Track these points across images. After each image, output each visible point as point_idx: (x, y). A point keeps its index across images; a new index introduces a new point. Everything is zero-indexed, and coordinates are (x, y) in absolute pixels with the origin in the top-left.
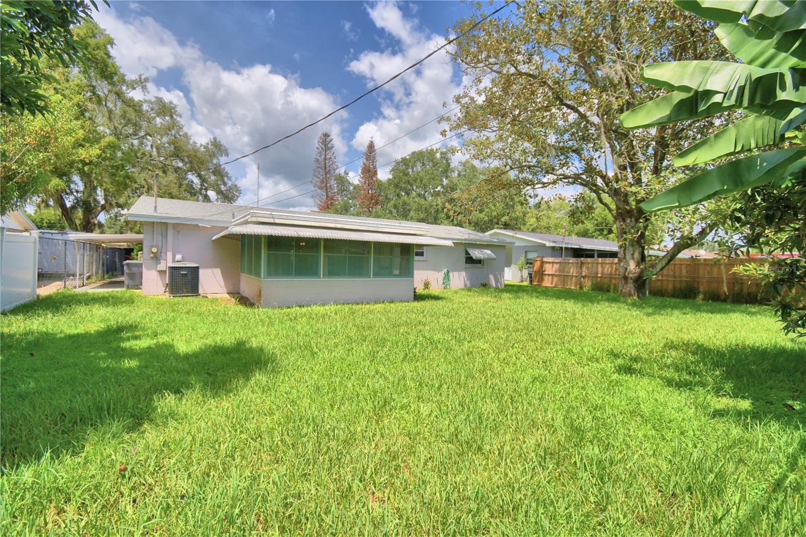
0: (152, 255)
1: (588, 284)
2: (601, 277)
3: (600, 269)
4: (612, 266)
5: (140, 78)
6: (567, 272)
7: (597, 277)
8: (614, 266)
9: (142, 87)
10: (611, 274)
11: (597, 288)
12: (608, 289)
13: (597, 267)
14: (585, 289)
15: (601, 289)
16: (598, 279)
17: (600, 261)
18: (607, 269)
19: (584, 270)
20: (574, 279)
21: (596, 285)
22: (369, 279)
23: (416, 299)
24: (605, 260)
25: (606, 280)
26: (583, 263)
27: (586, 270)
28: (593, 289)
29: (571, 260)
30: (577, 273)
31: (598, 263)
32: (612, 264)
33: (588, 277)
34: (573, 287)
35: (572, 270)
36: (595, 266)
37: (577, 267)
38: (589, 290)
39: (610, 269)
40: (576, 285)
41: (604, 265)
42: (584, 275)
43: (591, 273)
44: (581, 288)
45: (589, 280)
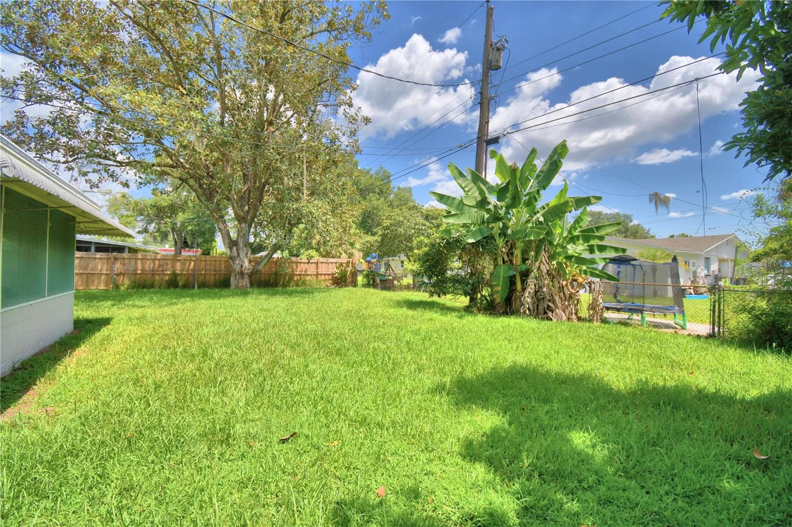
1: (125, 283)
2: (141, 274)
3: (140, 266)
4: (154, 262)
6: (92, 269)
7: (136, 274)
8: (157, 262)
10: (153, 270)
11: (139, 286)
12: (152, 286)
13: (136, 263)
14: (122, 288)
15: (144, 287)
16: (138, 276)
17: (140, 257)
18: (149, 266)
19: (118, 267)
20: (103, 277)
21: (135, 282)
22: (44, 299)
23: (75, 328)
24: (146, 256)
25: (149, 276)
26: (116, 259)
27: (121, 267)
28: (133, 287)
29: (98, 255)
30: (107, 270)
31: (137, 259)
32: (154, 260)
33: (124, 274)
34: (102, 287)
35: (99, 267)
36: (133, 261)
37: (108, 264)
38: (128, 289)
39: (152, 265)
40: (107, 285)
41: (144, 261)
42: (119, 272)
43: (128, 270)
44: (117, 287)
45: (126, 277)
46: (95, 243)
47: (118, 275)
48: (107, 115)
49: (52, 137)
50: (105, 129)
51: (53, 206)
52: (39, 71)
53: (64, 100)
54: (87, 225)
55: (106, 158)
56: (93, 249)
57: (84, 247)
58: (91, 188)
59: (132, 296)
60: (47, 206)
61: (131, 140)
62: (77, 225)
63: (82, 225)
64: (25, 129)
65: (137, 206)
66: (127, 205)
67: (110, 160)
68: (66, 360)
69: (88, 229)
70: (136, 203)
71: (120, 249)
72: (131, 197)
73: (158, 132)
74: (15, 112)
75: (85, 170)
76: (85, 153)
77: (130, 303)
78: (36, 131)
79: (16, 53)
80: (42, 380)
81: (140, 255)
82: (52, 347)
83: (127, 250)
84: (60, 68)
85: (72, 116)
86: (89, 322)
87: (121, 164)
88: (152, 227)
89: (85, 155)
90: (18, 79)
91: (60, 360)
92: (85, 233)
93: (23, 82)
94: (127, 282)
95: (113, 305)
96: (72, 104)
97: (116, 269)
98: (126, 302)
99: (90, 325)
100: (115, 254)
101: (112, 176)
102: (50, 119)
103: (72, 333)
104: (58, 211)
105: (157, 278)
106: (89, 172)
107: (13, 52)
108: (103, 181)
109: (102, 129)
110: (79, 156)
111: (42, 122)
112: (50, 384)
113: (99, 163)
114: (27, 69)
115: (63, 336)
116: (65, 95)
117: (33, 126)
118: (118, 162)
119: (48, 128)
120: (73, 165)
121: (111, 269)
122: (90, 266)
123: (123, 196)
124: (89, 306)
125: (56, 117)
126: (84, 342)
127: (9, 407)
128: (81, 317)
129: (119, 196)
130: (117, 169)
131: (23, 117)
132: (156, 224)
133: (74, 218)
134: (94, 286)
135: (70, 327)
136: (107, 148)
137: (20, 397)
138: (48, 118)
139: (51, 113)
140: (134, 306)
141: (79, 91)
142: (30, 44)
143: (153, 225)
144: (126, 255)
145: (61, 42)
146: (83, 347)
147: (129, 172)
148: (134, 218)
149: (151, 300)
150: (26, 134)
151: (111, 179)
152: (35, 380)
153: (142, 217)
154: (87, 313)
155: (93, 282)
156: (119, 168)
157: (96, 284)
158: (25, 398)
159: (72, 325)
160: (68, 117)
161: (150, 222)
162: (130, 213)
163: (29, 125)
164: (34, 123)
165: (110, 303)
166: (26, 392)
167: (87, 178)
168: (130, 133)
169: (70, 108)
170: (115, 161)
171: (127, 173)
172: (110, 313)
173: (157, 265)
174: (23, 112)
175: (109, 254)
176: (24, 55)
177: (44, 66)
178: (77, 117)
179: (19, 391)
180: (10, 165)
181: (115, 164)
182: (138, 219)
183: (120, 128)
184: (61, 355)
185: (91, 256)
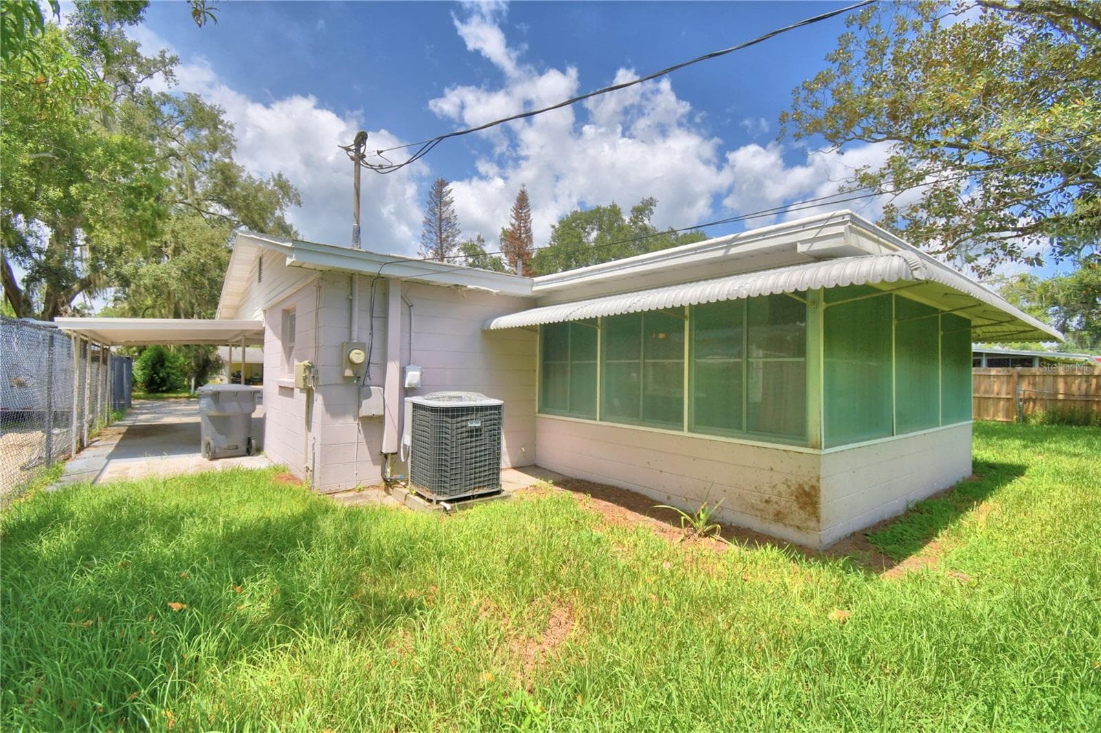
0: (349, 373)
1: (1038, 413)
2: (1064, 400)
3: (1061, 386)
4: (1087, 381)
5: (163, 57)
7: (1057, 400)
8: (1094, 381)
9: (166, 73)
10: (1087, 395)
11: (1062, 420)
12: (1086, 422)
13: (1055, 382)
14: (1033, 421)
15: (1070, 422)
16: (1060, 404)
17: (1062, 373)
18: (1077, 386)
19: (1025, 388)
20: (1002, 403)
21: (1054, 413)
22: (938, 429)
23: (973, 472)
24: (1074, 370)
25: (1078, 406)
26: (1021, 376)
27: (1030, 388)
28: (1052, 422)
29: (994, 371)
30: (1008, 394)
31: (1056, 376)
32: (1088, 377)
33: (1035, 401)
34: (1001, 418)
35: (996, 388)
36: (1049, 380)
37: (1008, 383)
38: (1042, 423)
39: (1084, 386)
40: (1008, 414)
41: (1069, 379)
42: (1026, 396)
43: (1042, 393)
44: (1024, 419)
45: (1038, 405)
46: (987, 354)
47: (1026, 401)
48: (998, 166)
49: (926, 223)
50: (997, 188)
51: (946, 309)
52: (904, 149)
53: (938, 171)
54: (984, 329)
55: (1002, 229)
56: (984, 362)
57: (977, 360)
58: (980, 277)
59: (1053, 435)
60: (936, 310)
61: (1038, 190)
62: (972, 331)
63: (978, 331)
64: (895, 224)
65: (1047, 291)
66: (1028, 292)
67: (1008, 230)
68: (971, 515)
69: (988, 335)
70: (1045, 287)
71: (1027, 361)
72: (1036, 278)
73: (1088, 160)
74: (884, 208)
75: (972, 254)
76: (971, 231)
77: (1053, 446)
78: (908, 222)
79: (879, 141)
80: (945, 532)
81: (1061, 370)
82: (949, 491)
83: (1037, 362)
84: (928, 133)
85: (948, 188)
86: (991, 466)
87: (1024, 231)
88: (1074, 323)
89: (970, 234)
90: (885, 169)
91: (962, 512)
92: (983, 340)
93: (891, 170)
94: (1040, 412)
95: (1025, 447)
96: (949, 172)
97: (1021, 392)
98: (1046, 445)
99: (994, 472)
100: (1019, 369)
101: (1011, 253)
102: (924, 202)
103: (970, 479)
104: (952, 314)
105: (1095, 408)
106: (979, 255)
107: (877, 141)
108: (998, 264)
109: (992, 189)
110: (962, 236)
111: (914, 209)
112: (955, 541)
113: (990, 239)
114: (893, 153)
115: (961, 481)
116: (939, 165)
117: (904, 217)
118: (1021, 229)
119: (923, 214)
120: (954, 251)
121: (1015, 391)
122: (983, 388)
123: (1023, 280)
124: (988, 444)
125: (930, 196)
126: (991, 495)
127: (911, 555)
128: (979, 457)
129: (1014, 281)
130: (1018, 241)
131: (892, 211)
132: (1083, 315)
133: (969, 321)
134: (988, 416)
135: (967, 470)
136: (1002, 214)
137: (921, 547)
138: (921, 201)
139: (924, 193)
140: (1060, 452)
141: (956, 151)
142: (892, 123)
143: (1076, 319)
144: (1036, 369)
145: (930, 100)
146: (991, 500)
147: (1040, 240)
148: (1043, 311)
149: (1090, 445)
150: (896, 230)
151: (1009, 258)
152: (937, 530)
153: (1056, 308)
154: (988, 454)
155: (987, 411)
156: (1021, 239)
157: (991, 412)
158: (927, 549)
159: (970, 468)
160: (944, 191)
161: (1070, 313)
162: (1034, 305)
163: (900, 218)
164: (904, 214)
165: (1018, 442)
166: (927, 543)
167: (972, 264)
168: (1036, 179)
169: (947, 178)
170: (1013, 230)
171: (1038, 242)
172: (1022, 458)
173: (1093, 387)
174: (892, 205)
175: (1010, 368)
176: (888, 138)
177: (911, 141)
178: (957, 185)
179: (919, 539)
180: (921, 265)
181: (1015, 233)
182: (1049, 312)
183: (1018, 178)
184: (963, 505)
185: (984, 373)
